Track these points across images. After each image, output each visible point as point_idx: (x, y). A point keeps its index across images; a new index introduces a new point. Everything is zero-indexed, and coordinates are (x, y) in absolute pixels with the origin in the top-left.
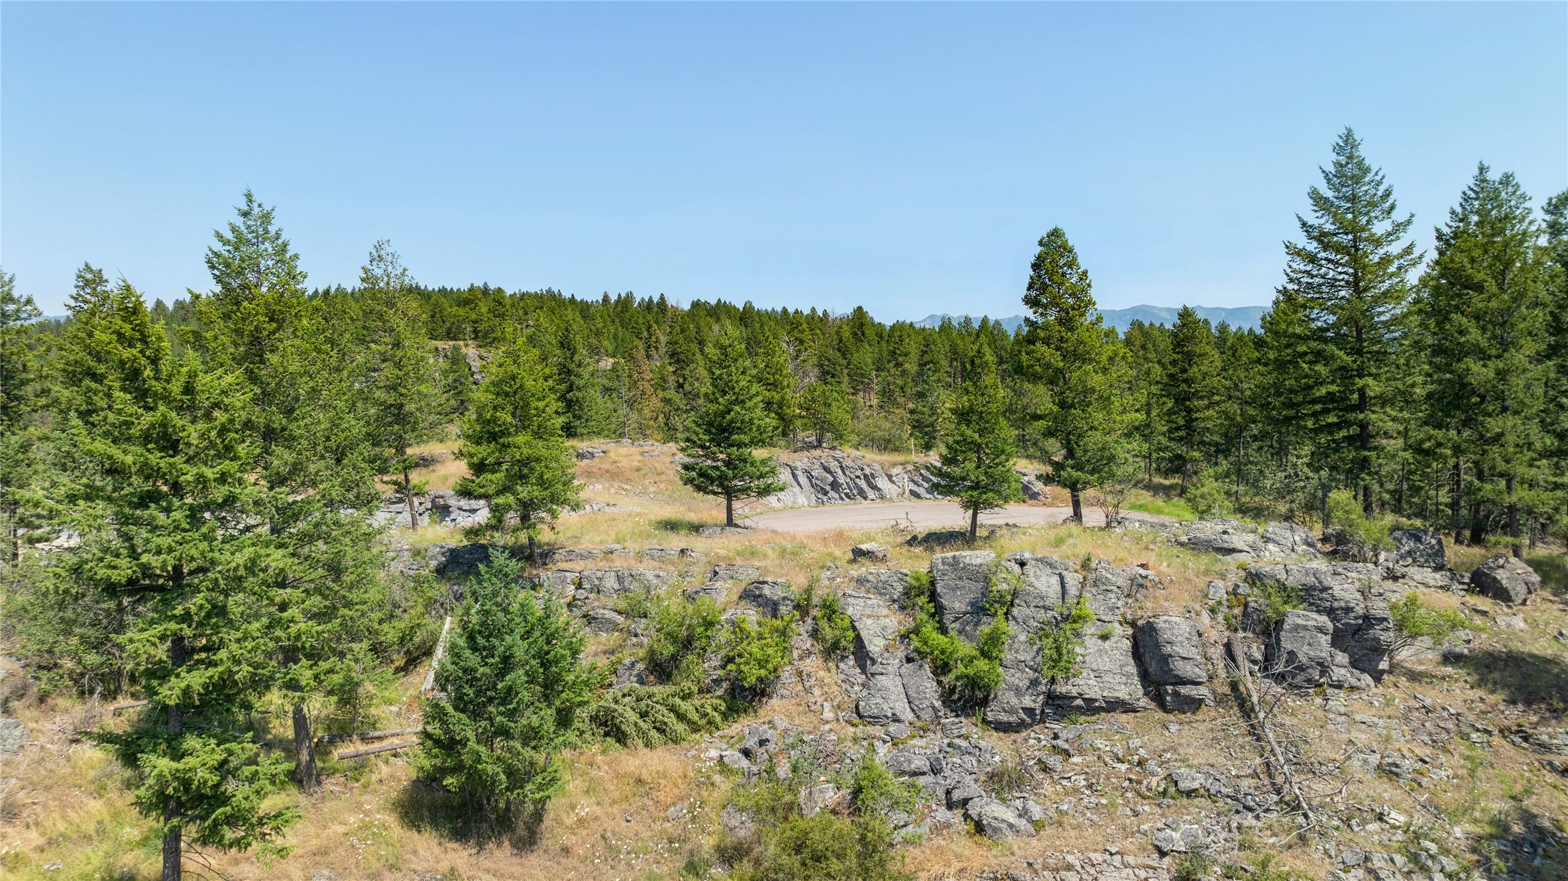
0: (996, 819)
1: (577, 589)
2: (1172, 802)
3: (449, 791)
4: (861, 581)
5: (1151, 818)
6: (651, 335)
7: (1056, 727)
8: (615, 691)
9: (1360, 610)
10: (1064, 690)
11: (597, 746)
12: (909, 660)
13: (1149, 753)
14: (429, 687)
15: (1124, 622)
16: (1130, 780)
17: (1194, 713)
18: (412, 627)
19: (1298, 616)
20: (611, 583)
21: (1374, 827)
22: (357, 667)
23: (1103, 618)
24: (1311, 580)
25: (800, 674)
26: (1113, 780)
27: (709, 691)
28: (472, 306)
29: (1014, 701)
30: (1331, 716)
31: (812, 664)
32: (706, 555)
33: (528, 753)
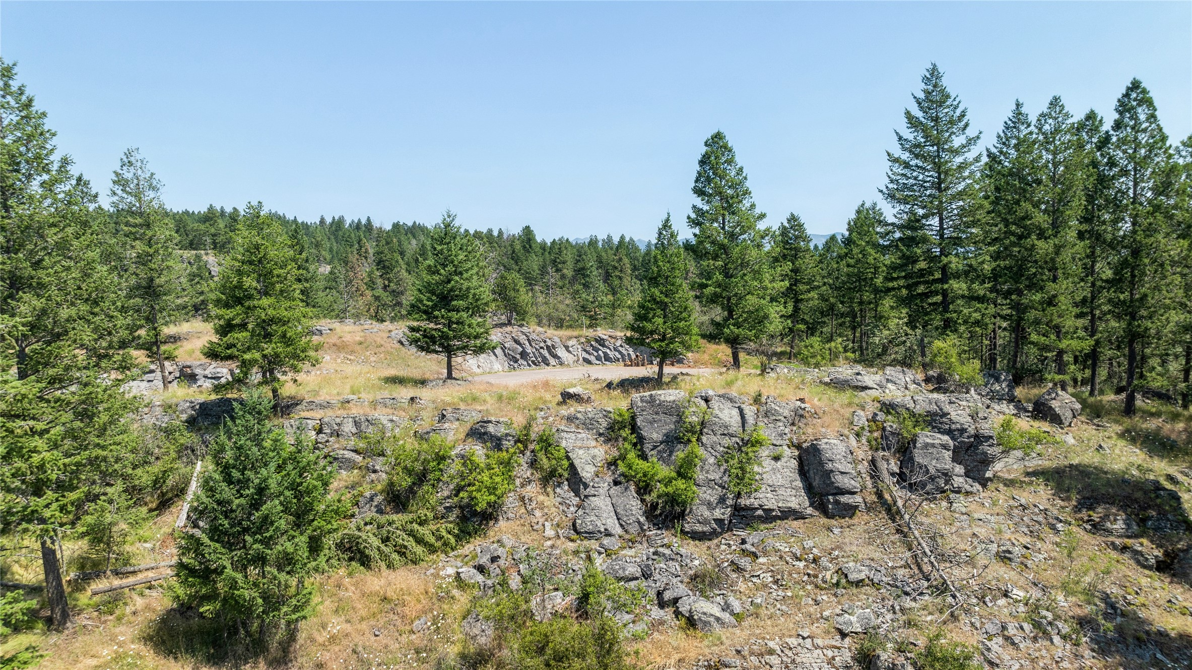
0: (705, 614)
1: (318, 434)
2: (844, 591)
3: (204, 617)
4: (570, 419)
5: (830, 606)
6: (361, 247)
7: (742, 534)
8: (358, 520)
9: (971, 430)
10: (748, 503)
11: (343, 570)
12: (616, 483)
13: (820, 551)
14: (182, 524)
15: (792, 445)
16: (809, 575)
17: (851, 517)
18: (165, 471)
19: (926, 436)
20: (349, 427)
21: (1002, 602)
22: (110, 508)
23: (775, 442)
24: (934, 408)
25: (522, 499)
26: (794, 576)
27: (443, 517)
28: (212, 222)
29: (707, 513)
30: (957, 515)
31: (532, 490)
32: (434, 402)
33: (283, 577)
